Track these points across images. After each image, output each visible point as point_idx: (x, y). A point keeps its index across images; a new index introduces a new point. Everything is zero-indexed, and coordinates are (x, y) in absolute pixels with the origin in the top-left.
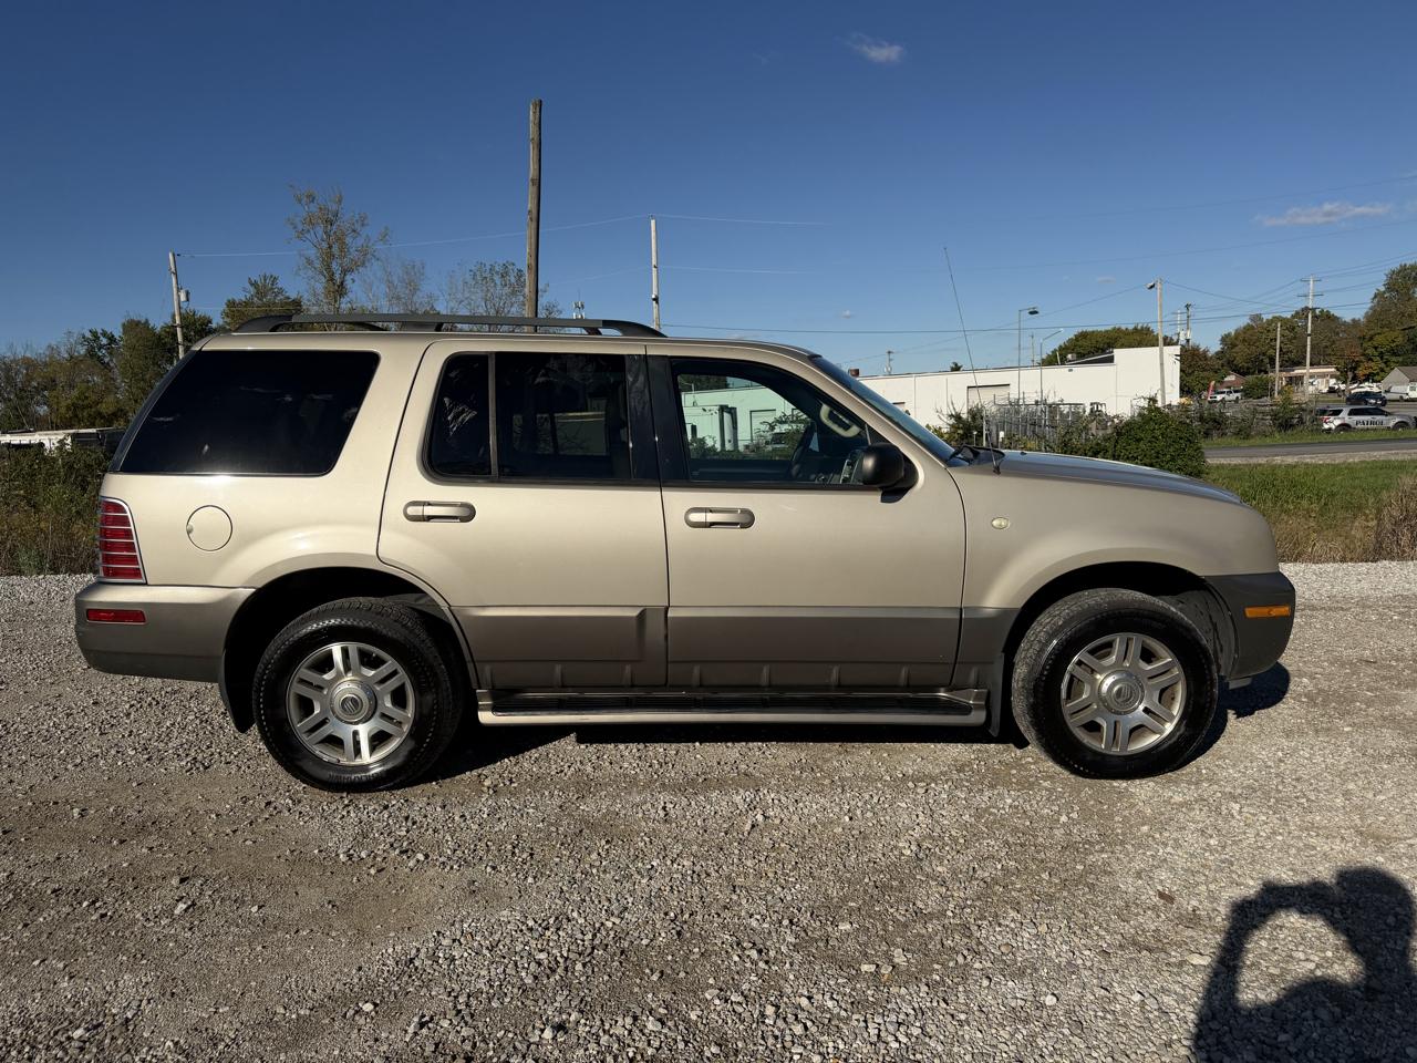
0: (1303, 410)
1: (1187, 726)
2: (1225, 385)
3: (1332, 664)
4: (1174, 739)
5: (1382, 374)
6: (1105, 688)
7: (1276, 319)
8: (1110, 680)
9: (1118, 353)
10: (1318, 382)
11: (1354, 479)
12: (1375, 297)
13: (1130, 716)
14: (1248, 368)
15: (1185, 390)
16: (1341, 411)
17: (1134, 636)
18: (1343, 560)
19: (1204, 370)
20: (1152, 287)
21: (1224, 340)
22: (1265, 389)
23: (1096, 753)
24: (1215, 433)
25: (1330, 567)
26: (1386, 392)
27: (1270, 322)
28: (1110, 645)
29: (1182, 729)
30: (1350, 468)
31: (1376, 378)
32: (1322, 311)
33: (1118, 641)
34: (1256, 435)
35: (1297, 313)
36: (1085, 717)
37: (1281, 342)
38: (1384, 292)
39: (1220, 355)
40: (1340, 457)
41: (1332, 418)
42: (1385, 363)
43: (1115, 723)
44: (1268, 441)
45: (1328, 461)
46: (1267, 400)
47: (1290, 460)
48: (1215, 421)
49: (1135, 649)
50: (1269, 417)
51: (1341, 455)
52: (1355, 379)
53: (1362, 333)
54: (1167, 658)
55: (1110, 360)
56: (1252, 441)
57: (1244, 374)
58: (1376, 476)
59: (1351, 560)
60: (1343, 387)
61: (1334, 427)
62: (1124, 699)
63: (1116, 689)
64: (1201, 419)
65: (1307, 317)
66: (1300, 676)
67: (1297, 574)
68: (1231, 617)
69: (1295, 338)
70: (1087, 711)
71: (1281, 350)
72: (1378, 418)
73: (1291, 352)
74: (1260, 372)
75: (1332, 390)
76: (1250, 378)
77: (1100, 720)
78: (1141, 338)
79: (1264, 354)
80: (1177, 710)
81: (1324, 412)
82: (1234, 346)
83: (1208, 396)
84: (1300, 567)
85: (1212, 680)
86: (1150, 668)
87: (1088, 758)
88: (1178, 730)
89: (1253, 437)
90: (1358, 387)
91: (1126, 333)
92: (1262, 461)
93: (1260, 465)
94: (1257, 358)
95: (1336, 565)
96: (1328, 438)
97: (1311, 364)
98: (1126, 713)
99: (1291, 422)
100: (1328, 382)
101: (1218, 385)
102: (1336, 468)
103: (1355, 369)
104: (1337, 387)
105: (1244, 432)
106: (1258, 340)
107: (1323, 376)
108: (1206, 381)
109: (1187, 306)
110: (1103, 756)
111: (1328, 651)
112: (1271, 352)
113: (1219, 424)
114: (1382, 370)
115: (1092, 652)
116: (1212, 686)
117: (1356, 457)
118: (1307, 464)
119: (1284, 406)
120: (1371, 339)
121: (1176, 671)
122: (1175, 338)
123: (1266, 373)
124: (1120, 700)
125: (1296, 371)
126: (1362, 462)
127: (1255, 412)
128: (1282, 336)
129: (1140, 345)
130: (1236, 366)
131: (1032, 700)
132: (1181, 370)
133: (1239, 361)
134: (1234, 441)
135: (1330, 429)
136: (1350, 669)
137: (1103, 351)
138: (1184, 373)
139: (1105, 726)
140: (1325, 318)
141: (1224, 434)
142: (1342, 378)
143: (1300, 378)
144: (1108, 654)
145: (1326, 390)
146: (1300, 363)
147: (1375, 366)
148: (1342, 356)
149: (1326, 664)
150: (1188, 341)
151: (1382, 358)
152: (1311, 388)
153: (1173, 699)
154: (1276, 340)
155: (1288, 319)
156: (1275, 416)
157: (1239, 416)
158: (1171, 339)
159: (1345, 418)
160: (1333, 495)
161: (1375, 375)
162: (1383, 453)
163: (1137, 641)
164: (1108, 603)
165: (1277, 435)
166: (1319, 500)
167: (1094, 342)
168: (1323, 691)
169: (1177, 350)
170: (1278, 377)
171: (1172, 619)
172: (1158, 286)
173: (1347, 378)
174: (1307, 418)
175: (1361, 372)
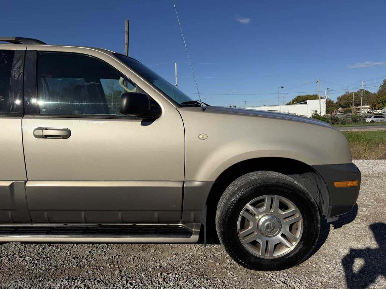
0: (361, 117)
1: (304, 244)
2: (339, 111)
3: (375, 200)
4: (297, 251)
5: (382, 108)
6: (261, 223)
7: (353, 92)
8: (263, 220)
9: (308, 101)
10: (364, 110)
11: (376, 135)
12: (380, 87)
13: (274, 238)
14: (345, 106)
15: (327, 112)
16: (371, 117)
17: (275, 197)
18: (376, 159)
19: (333, 106)
20: (317, 82)
21: (338, 98)
22: (350, 111)
23: (256, 258)
24: (335, 123)
25: (371, 161)
26: (384, 112)
27: (351, 94)
28: (263, 200)
29: (301, 246)
30: (375, 132)
31: (381, 109)
32: (365, 91)
33: (267, 198)
34: (347, 123)
35: (358, 91)
36: (251, 238)
37: (354, 99)
38: (383, 86)
39: (337, 103)
40: (371, 129)
41: (369, 119)
42: (383, 104)
43: (267, 242)
44: (351, 125)
45: (368, 131)
46: (351, 114)
47: (357, 130)
48: (335, 120)
49: (276, 203)
50: (351, 119)
51: (372, 129)
52: (375, 109)
53: (377, 97)
54: (293, 208)
55: (306, 103)
56: (346, 125)
57: (344, 108)
58: (382, 134)
59: (378, 159)
60: (372, 111)
61: (369, 121)
62: (271, 229)
63: (267, 224)
64: (331, 119)
65: (361, 92)
66: (362, 207)
67: (360, 163)
68: (327, 186)
69: (358, 98)
70: (252, 236)
71: (354, 101)
72: (382, 119)
73: (357, 102)
74: (348, 107)
75: (368, 112)
76: (345, 109)
77: (258, 240)
78: (315, 97)
79: (349, 102)
80: (299, 235)
81: (366, 117)
82: (341, 100)
83: (334, 114)
84: (361, 161)
85: (317, 220)
86: (284, 213)
87: (252, 261)
88: (299, 246)
89: (346, 124)
90: (376, 111)
91: (311, 96)
92: (349, 130)
93: (348, 131)
94: (347, 103)
95: (373, 160)
96: (368, 124)
97: (363, 105)
98: (271, 237)
99: (357, 120)
100: (367, 110)
101: (337, 111)
102: (371, 133)
103: (375, 106)
104: (370, 111)
105: (344, 123)
106: (348, 98)
107: (366, 108)
108: (333, 109)
109: (328, 89)
110: (260, 259)
111: (373, 194)
112: (351, 102)
113: (336, 120)
114: (382, 106)
115: (253, 205)
116: (317, 223)
117: (376, 129)
118: (362, 131)
119: (355, 116)
120: (379, 98)
121: (298, 215)
122: (324, 98)
123: (350, 107)
124: (268, 230)
125: (358, 107)
126: (378, 131)
127: (347, 117)
128: (354, 97)
129: (315, 99)
130: (342, 106)
131: (222, 230)
132: (326, 106)
133: (343, 104)
134: (340, 125)
135: (368, 122)
136: (383, 203)
137: (304, 101)
138: (327, 107)
139: (261, 243)
140: (366, 92)
141: (338, 123)
142: (371, 108)
143: (359, 109)
144: (263, 205)
145: (367, 112)
146: (359, 105)
147: (381, 105)
148: (371, 103)
149: (373, 201)
150: (328, 98)
151: (382, 103)
152: (363, 112)
153: (297, 229)
154: (352, 98)
155: (356, 93)
156: (352, 118)
157: (342, 118)
158: (323, 98)
159: (372, 119)
160: (370, 140)
161: (380, 108)
162: (384, 128)
163: (277, 199)
164: (261, 179)
165: (353, 123)
166: (366, 141)
167: (302, 99)
168: (373, 214)
169: (325, 100)
170: (354, 109)
171: (295, 188)
172: (319, 81)
173: (372, 109)
174: (362, 119)
175: (376, 107)
